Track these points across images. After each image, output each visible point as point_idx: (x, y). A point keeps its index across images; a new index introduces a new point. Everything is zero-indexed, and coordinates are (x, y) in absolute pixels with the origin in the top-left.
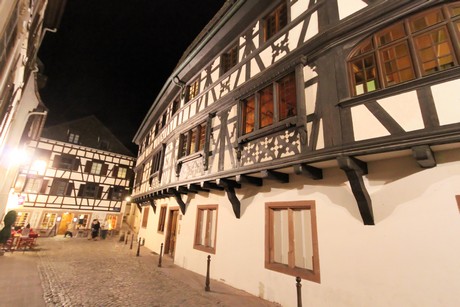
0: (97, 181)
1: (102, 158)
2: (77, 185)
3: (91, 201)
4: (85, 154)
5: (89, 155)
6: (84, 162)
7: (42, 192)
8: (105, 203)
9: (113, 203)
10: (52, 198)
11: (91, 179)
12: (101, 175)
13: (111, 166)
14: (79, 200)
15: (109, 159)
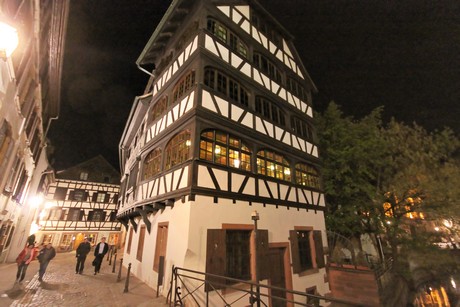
0: (102, 207)
1: (105, 189)
2: (87, 212)
3: (98, 224)
4: (91, 188)
5: (95, 188)
6: (91, 193)
7: (62, 219)
8: (109, 224)
9: (115, 224)
10: (69, 223)
11: (97, 206)
12: (104, 203)
13: (112, 195)
14: (88, 223)
15: (110, 189)
